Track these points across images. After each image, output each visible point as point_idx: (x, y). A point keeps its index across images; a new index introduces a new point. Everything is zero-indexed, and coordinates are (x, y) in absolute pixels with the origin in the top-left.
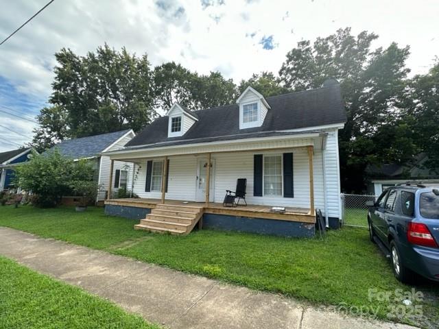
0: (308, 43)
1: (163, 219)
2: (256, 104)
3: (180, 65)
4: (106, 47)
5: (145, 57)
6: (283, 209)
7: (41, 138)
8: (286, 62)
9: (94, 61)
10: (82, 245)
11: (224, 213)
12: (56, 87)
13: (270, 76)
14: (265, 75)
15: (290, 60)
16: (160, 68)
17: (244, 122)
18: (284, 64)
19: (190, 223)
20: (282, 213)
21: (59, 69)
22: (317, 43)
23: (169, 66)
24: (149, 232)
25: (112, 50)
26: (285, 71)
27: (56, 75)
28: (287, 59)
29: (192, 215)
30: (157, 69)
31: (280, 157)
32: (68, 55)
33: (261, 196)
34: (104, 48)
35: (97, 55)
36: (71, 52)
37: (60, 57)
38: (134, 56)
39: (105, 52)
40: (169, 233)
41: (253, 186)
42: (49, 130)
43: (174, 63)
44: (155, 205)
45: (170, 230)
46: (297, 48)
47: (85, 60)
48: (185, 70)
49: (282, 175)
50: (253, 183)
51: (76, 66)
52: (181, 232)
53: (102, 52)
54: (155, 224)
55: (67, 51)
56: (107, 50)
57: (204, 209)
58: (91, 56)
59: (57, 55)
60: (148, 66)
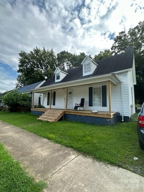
0: (124, 32)
1: (48, 116)
2: (90, 64)
3: (67, 52)
4: (37, 48)
5: (52, 50)
6: (97, 112)
7: (18, 87)
8: (114, 43)
9: (33, 54)
10: (14, 125)
11: (72, 114)
12: (20, 66)
13: (108, 51)
14: (106, 51)
15: (116, 42)
16: (59, 54)
17: (85, 73)
18: (113, 44)
19: (57, 118)
20: (96, 113)
21: (20, 59)
22: (130, 31)
23: (63, 53)
24: (41, 121)
25: (39, 49)
26: (114, 48)
27: (19, 62)
28: (115, 41)
29: (58, 114)
30: (58, 54)
31: (101, 87)
32: (23, 53)
33: (92, 106)
34: (36, 49)
35: (33, 52)
36: (24, 52)
37: (21, 55)
38: (48, 50)
39: (36, 50)
40: (48, 122)
41: (88, 102)
42: (21, 83)
43: (65, 51)
44: (47, 110)
45: (48, 120)
46: (119, 35)
47: (29, 55)
48: (70, 53)
49: (102, 96)
50: (88, 100)
51: (26, 58)
52: (52, 121)
53: (35, 50)
54: (45, 118)
55: (23, 52)
56: (37, 49)
57: (65, 112)
58: (32, 52)
59: (19, 54)
60: (54, 54)
